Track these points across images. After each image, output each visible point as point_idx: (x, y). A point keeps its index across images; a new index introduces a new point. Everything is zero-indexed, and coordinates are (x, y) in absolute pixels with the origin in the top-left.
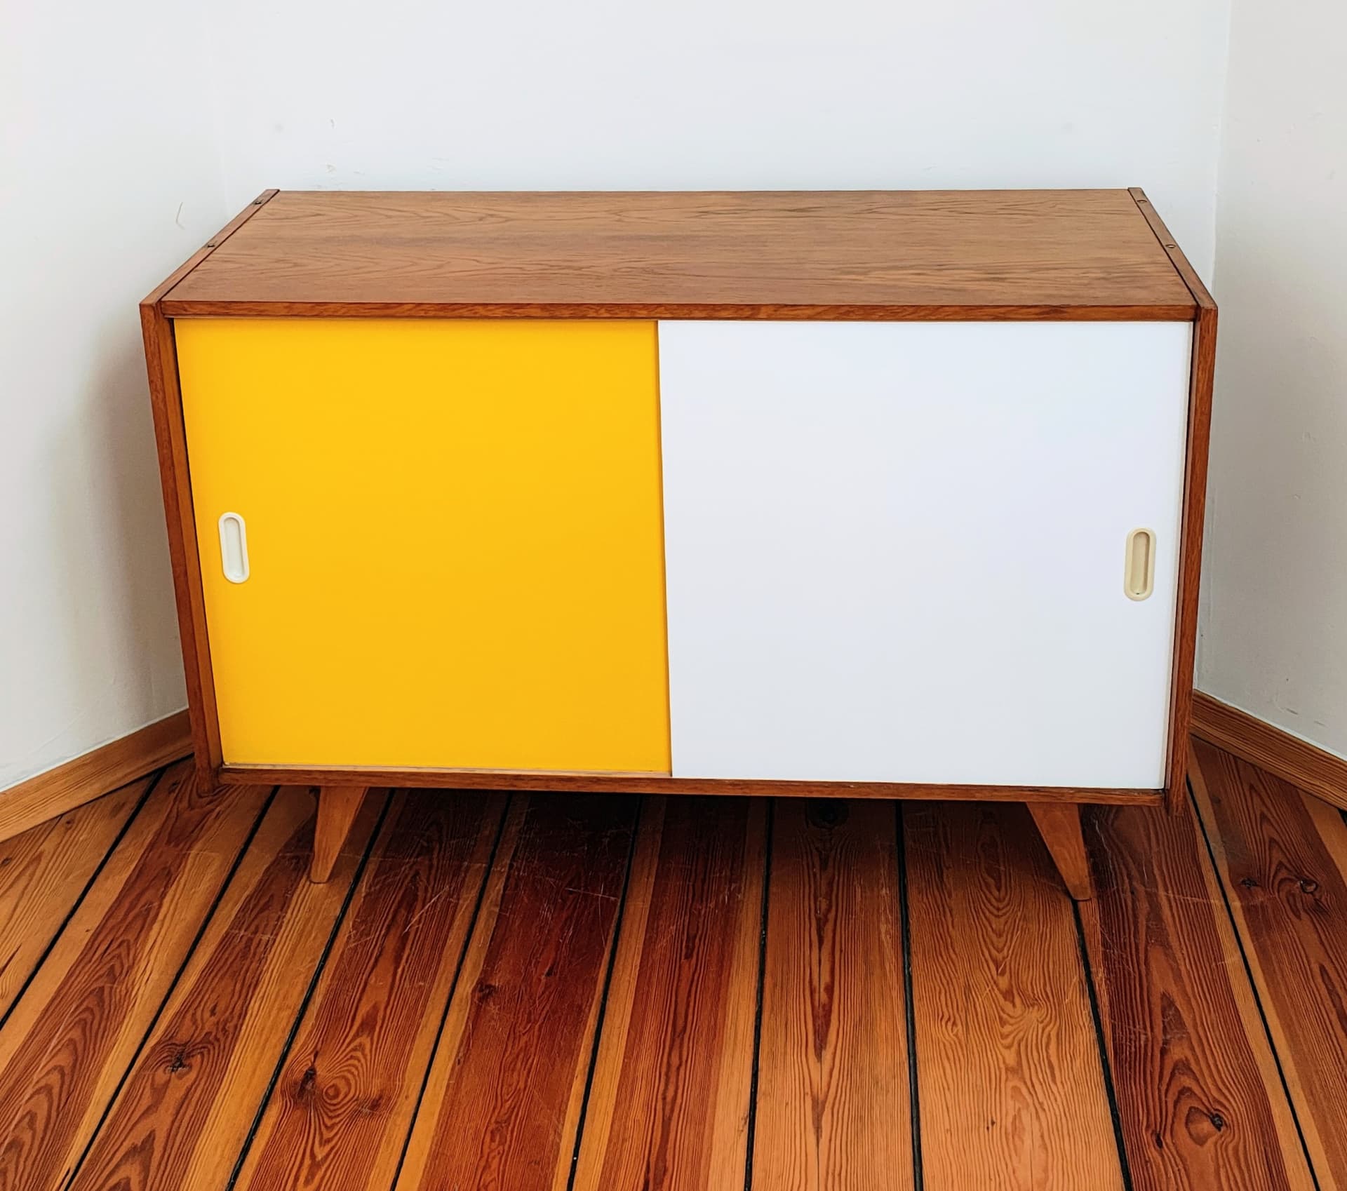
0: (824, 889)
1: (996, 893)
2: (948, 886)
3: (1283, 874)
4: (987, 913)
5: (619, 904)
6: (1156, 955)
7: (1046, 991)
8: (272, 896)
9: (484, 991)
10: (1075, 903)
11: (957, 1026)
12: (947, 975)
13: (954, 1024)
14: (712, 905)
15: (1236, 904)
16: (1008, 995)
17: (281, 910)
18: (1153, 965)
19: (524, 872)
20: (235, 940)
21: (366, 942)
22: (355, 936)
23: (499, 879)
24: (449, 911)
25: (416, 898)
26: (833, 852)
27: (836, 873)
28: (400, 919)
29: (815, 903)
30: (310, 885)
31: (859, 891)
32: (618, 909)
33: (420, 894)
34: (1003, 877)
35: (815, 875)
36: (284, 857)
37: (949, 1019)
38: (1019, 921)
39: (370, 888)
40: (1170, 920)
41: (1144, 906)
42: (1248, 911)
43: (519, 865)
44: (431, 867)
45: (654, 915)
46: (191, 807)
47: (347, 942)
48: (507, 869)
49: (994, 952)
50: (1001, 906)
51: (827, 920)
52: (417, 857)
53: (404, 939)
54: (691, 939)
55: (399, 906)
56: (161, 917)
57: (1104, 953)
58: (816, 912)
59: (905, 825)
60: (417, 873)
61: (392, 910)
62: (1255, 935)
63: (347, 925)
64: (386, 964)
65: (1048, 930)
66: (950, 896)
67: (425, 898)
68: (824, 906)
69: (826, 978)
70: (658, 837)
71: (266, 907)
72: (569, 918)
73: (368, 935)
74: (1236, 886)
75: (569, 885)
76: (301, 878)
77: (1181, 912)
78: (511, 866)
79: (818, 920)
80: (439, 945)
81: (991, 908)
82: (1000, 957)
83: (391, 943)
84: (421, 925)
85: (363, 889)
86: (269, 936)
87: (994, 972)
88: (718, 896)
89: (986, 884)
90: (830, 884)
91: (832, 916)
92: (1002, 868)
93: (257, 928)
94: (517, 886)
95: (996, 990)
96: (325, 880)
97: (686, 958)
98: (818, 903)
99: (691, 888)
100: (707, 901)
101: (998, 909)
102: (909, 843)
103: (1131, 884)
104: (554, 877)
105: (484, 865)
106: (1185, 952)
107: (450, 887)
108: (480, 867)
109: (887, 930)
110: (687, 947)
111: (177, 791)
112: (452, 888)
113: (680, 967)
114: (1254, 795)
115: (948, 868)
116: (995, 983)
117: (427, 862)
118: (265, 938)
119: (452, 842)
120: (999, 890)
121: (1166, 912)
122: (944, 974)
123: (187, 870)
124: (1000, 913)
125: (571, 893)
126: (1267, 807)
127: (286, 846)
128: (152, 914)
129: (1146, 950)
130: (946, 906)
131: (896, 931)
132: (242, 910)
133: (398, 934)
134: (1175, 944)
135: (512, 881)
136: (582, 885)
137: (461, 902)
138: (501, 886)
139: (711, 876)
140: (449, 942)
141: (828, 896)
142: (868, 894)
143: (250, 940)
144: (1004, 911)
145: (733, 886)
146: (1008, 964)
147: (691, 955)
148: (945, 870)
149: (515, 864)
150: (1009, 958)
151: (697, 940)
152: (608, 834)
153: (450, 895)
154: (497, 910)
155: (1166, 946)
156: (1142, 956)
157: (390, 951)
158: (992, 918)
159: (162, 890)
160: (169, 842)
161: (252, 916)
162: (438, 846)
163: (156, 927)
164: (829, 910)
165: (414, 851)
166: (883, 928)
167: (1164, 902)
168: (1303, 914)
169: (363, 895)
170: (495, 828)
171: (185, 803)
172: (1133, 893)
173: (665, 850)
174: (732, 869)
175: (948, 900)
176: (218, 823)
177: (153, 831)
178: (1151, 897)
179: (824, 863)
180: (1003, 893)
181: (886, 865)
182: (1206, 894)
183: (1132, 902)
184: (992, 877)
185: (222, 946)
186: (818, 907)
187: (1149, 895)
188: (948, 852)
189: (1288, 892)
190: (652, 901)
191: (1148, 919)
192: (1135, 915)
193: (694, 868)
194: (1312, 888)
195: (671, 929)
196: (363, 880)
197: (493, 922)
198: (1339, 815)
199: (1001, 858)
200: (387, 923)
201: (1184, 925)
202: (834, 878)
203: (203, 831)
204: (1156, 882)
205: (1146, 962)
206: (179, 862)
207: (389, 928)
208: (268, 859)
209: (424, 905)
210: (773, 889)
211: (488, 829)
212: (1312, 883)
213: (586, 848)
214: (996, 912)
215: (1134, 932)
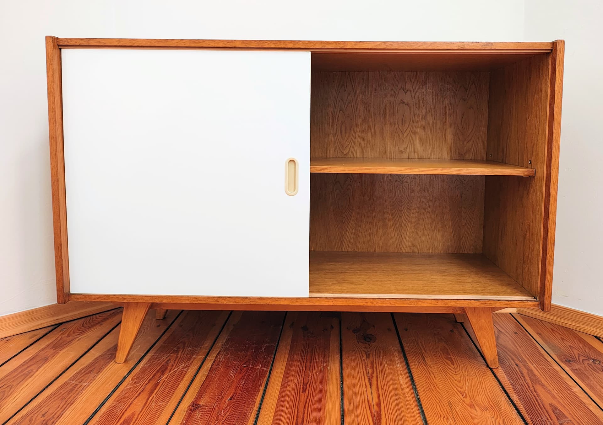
0: (369, 365)
1: (452, 366)
2: (429, 364)
3: (581, 358)
4: (451, 374)
5: (269, 371)
6: (539, 389)
7: (490, 404)
8: (94, 368)
9: (195, 406)
10: (491, 369)
11: (449, 420)
12: (438, 398)
13: (447, 419)
14: (315, 371)
15: (567, 369)
16: (471, 406)
17: (97, 373)
18: (539, 392)
19: (223, 359)
20: (69, 385)
21: (136, 386)
22: (131, 384)
23: (210, 362)
24: (182, 374)
25: (167, 369)
26: (372, 352)
27: (374, 359)
28: (157, 377)
30: (115, 364)
31: (386, 366)
32: (268, 373)
33: (169, 367)
34: (454, 360)
35: (364, 360)
36: (106, 354)
37: (444, 417)
38: (467, 376)
39: (145, 365)
40: (539, 375)
41: (525, 371)
42: (574, 371)
43: (220, 357)
44: (177, 358)
45: (287, 375)
46: (68, 336)
47: (127, 386)
48: (214, 358)
49: (459, 389)
50: (456, 371)
51: (372, 377)
52: (171, 354)
53: (156, 385)
54: (305, 385)
55: (157, 372)
56: (34, 376)
57: (514, 388)
58: (367, 373)
59: (403, 343)
60: (170, 360)
61: (153, 373)
62: (583, 381)
63: (129, 380)
64: (144, 396)
65: (482, 379)
66: (430, 367)
67: (171, 369)
68: (370, 371)
69: (376, 400)
70: (289, 347)
71: (90, 372)
72: (244, 376)
73: (138, 383)
74: (563, 362)
75: (244, 364)
76: (112, 361)
77: (543, 373)
78: (216, 357)
79: (368, 377)
80: (174, 388)
81: (452, 372)
82: (462, 390)
83: (150, 386)
84: (167, 379)
85: (141, 365)
86: (87, 383)
87: (461, 397)
88: (318, 368)
89: (447, 363)
91: (375, 375)
92: (452, 357)
93: (82, 380)
94: (218, 365)
95: (465, 404)
96: (123, 361)
97: (303, 392)
98: (367, 371)
99: (304, 365)
100: (313, 370)
101: (455, 372)
102: (406, 348)
103: (514, 362)
104: (237, 361)
105: (203, 357)
106: (552, 387)
107: (185, 365)
108: (202, 358)
109: (403, 380)
110: (303, 388)
111: (63, 331)
112: (186, 366)
113: (299, 396)
114: (555, 332)
115: (427, 357)
116: (463, 401)
117: (175, 356)
118: (84, 384)
119: (189, 348)
120: (453, 365)
121: (536, 373)
122: (436, 398)
123: (56, 358)
125: (245, 367)
126: (562, 335)
127: (108, 350)
128: (31, 374)
129: (533, 387)
130: (430, 371)
131: (408, 380)
132: (78, 373)
133: (154, 383)
134: (546, 384)
135: (216, 363)
136: (251, 364)
137: (189, 370)
138: (210, 365)
139: (314, 361)
140: (180, 386)
141: (372, 367)
142: (392, 367)
143: (77, 385)
144: (458, 373)
145: (325, 364)
146: (467, 393)
147: (305, 391)
148: (426, 358)
149: (218, 356)
150: (467, 390)
151: (308, 385)
152: (265, 346)
153: (184, 368)
154: (207, 373)
155: (542, 385)
156: (532, 389)
157: (149, 389)
158: (454, 376)
159: (40, 365)
160: (53, 347)
161: (81, 376)
162: (182, 350)
163: (31, 379)
164: (373, 373)
165: (170, 352)
166: (401, 380)
167: (533, 368)
168: (600, 372)
169: (141, 367)
170: (211, 344)
171: (66, 335)
172: (517, 365)
173: (292, 352)
174: (324, 358)
175: (430, 369)
176: (79, 341)
177: (46, 345)
178: (526, 367)
179: (368, 356)
180: (456, 366)
181: (397, 356)
182: (551, 365)
183: (518, 368)
184: (449, 360)
185: (60, 388)
186: (368, 372)
187: (525, 366)
188: (425, 351)
189: (588, 364)
190: (285, 370)
191: (528, 375)
192: (522, 373)
193: (306, 357)
194: (598, 362)
195: (295, 381)
196: (142, 362)
197: (204, 378)
198: (595, 338)
199: (451, 354)
200: (149, 378)
201: (547, 377)
202: (373, 361)
203: (70, 345)
204: (525, 361)
205: (535, 391)
206: (53, 355)
207: (150, 380)
208: (98, 355)
209: (170, 372)
210: (345, 366)
211: (207, 344)
212: (597, 361)
213: (254, 351)
214: (454, 373)
215: (524, 380)
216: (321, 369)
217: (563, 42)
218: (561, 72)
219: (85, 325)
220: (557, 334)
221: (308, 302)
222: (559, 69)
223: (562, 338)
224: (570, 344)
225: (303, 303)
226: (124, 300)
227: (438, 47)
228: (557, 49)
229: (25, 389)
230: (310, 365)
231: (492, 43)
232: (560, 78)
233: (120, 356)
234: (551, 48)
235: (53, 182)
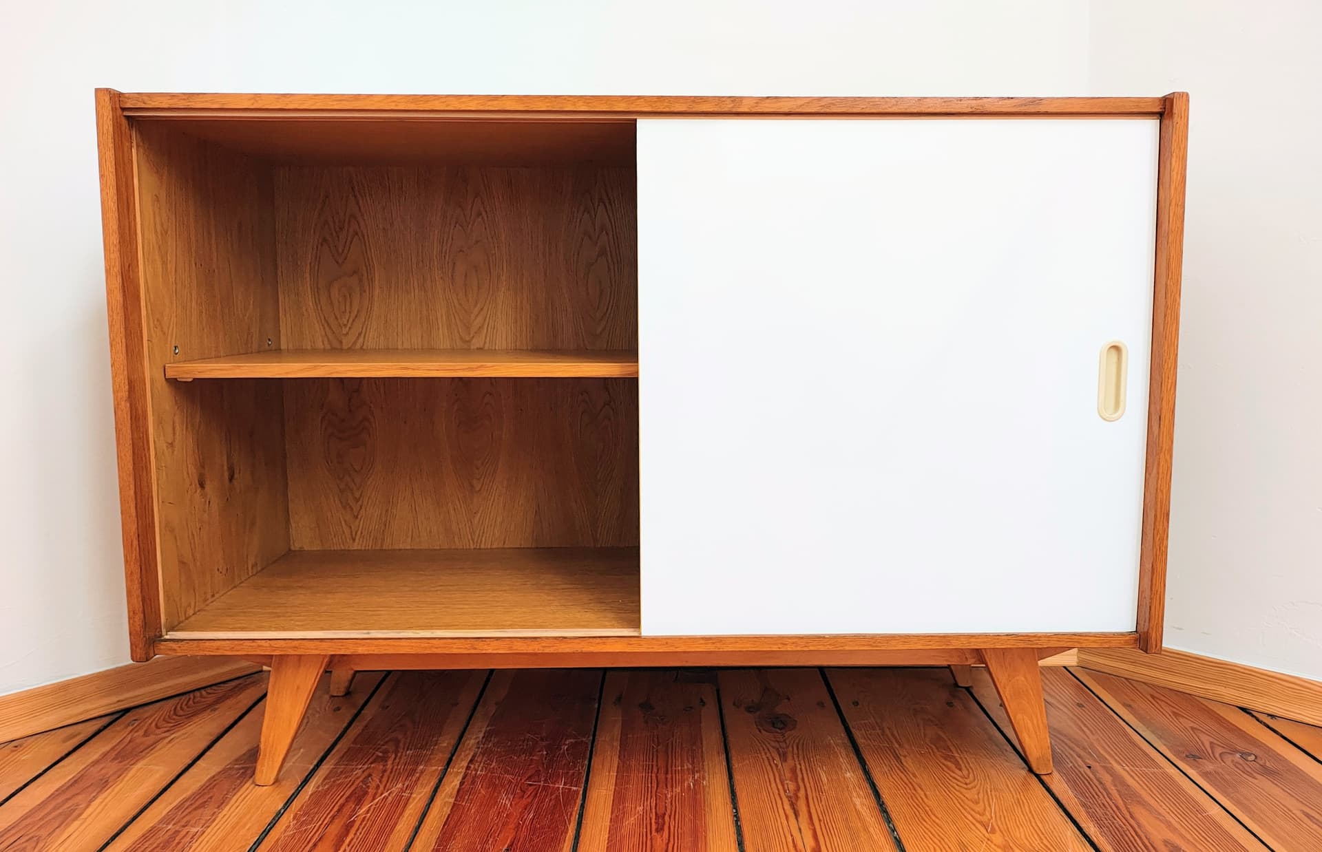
0: (788, 775)
1: (958, 771)
2: (910, 769)
3: (1218, 751)
4: (957, 787)
5: (581, 792)
6: (1139, 812)
7: (1045, 845)
8: (211, 798)
10: (1038, 776)
12: (937, 836)
14: (678, 790)
15: (1192, 772)
16: (1006, 848)
17: (218, 807)
18: (1141, 818)
19: (481, 771)
20: (160, 832)
21: (306, 830)
22: (294, 824)
23: (456, 776)
24: (400, 804)
25: (366, 793)
26: (790, 749)
27: (797, 763)
28: (347, 810)
29: (783, 785)
30: (254, 788)
31: (824, 776)
32: (580, 797)
33: (371, 790)
34: (960, 760)
35: (777, 765)
36: (231, 767)
38: (991, 791)
39: (318, 787)
40: (1137, 785)
41: (1106, 778)
42: (1206, 775)
43: (476, 767)
44: (384, 771)
45: (619, 798)
46: (146, 734)
47: (285, 831)
48: (464, 770)
49: (978, 816)
50: (968, 781)
51: (797, 798)
52: (371, 763)
53: (348, 828)
54: (660, 817)
55: (347, 800)
56: (84, 816)
57: (1088, 812)
58: (785, 792)
59: (853, 731)
60: (370, 775)
61: (339, 804)
62: (1226, 794)
63: (288, 817)
64: (325, 847)
65: (1022, 797)
66: (915, 776)
67: (376, 794)
68: (792, 786)
69: (810, 843)
70: (617, 744)
71: (203, 805)
72: (531, 804)
73: (307, 825)
74: (1182, 759)
75: (529, 778)
76: (248, 781)
77: (1144, 779)
78: (468, 768)
79: (789, 797)
80: (386, 830)
81: (958, 782)
82: (984, 819)
83: (335, 829)
84: (369, 814)
85: (311, 788)
86: (198, 829)
87: (985, 832)
88: (683, 782)
89: (947, 766)
90: (794, 771)
91: (802, 793)
92: (955, 753)
93: (188, 822)
94: (473, 782)
95: (993, 846)
96: (271, 782)
97: (657, 831)
98: (786, 785)
99: (654, 778)
100: (672, 787)
101: (966, 784)
102: (860, 741)
103: (1084, 762)
104: (513, 775)
105: (440, 768)
106: (1165, 807)
107: (403, 785)
108: (437, 770)
109: (862, 802)
110: (657, 822)
111: (134, 725)
112: (405, 786)
113: (651, 839)
114: (1158, 700)
115: (905, 756)
116: (988, 839)
117: (381, 767)
118: (195, 830)
119: (408, 752)
120: (960, 770)
121: (1130, 781)
122: (933, 835)
123: (126, 779)
124: (969, 786)
125: (531, 785)
126: (1174, 707)
127: (237, 760)
128: (77, 812)
129: (1127, 808)
130: (914, 784)
131: (872, 801)
132: (178, 807)
133: (342, 823)
134: (1152, 802)
135: (469, 779)
136: (543, 779)
137: (414, 796)
138: (457, 782)
139: (674, 768)
140: (398, 827)
141: (794, 778)
142: (835, 777)
143: (177, 832)
144: (972, 784)
145: (696, 776)
146: (994, 824)
147: (662, 829)
148: (902, 758)
149: (472, 766)
150: (994, 818)
151: (667, 818)
152: (567, 743)
153: (403, 791)
154: (452, 800)
155: (1144, 804)
156: (1125, 812)
157: (333, 836)
158: (963, 790)
159: (94, 794)
161: (185, 814)
162: (393, 756)
163: (77, 823)
164: (798, 789)
165: (368, 760)
166: (857, 802)
167: (1124, 773)
168: (1258, 777)
169: (310, 793)
170: (453, 742)
171: (141, 733)
172: (1089, 767)
173: (625, 752)
174: (693, 763)
175: (914, 780)
176: (170, 745)
177: (101, 752)
178: (1109, 770)
179: (784, 757)
180: (965, 772)
181: (844, 756)
182: (1158, 766)
183: (1093, 773)
184: (950, 761)
185: (143, 838)
186: (786, 788)
187: (1105, 768)
188: (900, 745)
189: (1233, 761)
190: (615, 789)
191: (1115, 786)
192: (1101, 783)
193: (655, 763)
194: (1253, 758)
195: (637, 811)
196: (311, 782)
197: (447, 810)
198: (1241, 711)
199: (952, 748)
200: (331, 814)
201: (1152, 789)
202: (796, 767)
203: (152, 752)
204: (1106, 759)
205: (1132, 817)
206: (119, 774)
207: (333, 818)
208: (214, 770)
209: (374, 799)
210: (737, 777)
211: (446, 742)
212: (1250, 754)
213: (545, 753)
214: (965, 786)
215: (1107, 795)
216: (689, 786)
217: (1185, 97)
218: (1183, 159)
219: (181, 713)
220: (1163, 704)
221: (663, 645)
222: (1178, 153)
223: (1175, 714)
224: (1192, 725)
225: (653, 648)
226: (275, 650)
227: (929, 108)
228: (1174, 111)
229: (68, 841)
230: (666, 778)
231: (1041, 99)
232: (1180, 172)
233: (265, 769)
234: (1160, 110)
235: (118, 404)
